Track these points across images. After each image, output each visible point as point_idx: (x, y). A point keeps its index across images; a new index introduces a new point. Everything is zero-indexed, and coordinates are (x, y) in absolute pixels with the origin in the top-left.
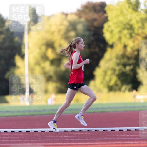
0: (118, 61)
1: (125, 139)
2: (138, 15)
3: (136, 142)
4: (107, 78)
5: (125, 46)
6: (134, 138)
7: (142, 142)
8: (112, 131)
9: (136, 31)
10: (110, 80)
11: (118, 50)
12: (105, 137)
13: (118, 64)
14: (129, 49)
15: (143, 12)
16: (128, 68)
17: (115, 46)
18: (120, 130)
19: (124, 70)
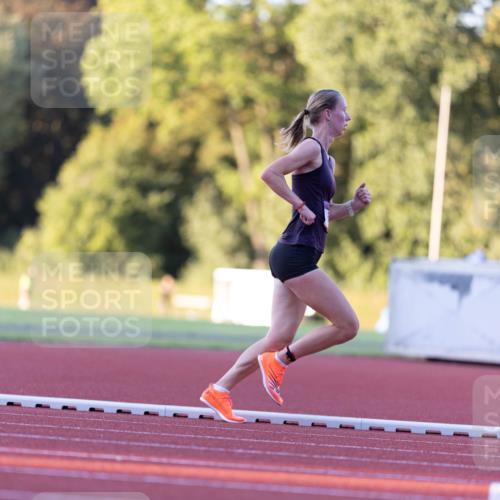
0: (123, 172)
1: (101, 441)
2: (202, 25)
3: (134, 458)
4: (82, 227)
5: (152, 126)
6: (132, 443)
7: (154, 459)
8: (65, 411)
9: (192, 77)
10: (91, 235)
11: (127, 134)
12: (35, 428)
13: (123, 183)
14: (163, 137)
15: (220, 16)
16: (155, 200)
17: (116, 118)
18: (92, 409)
19: (139, 203)
